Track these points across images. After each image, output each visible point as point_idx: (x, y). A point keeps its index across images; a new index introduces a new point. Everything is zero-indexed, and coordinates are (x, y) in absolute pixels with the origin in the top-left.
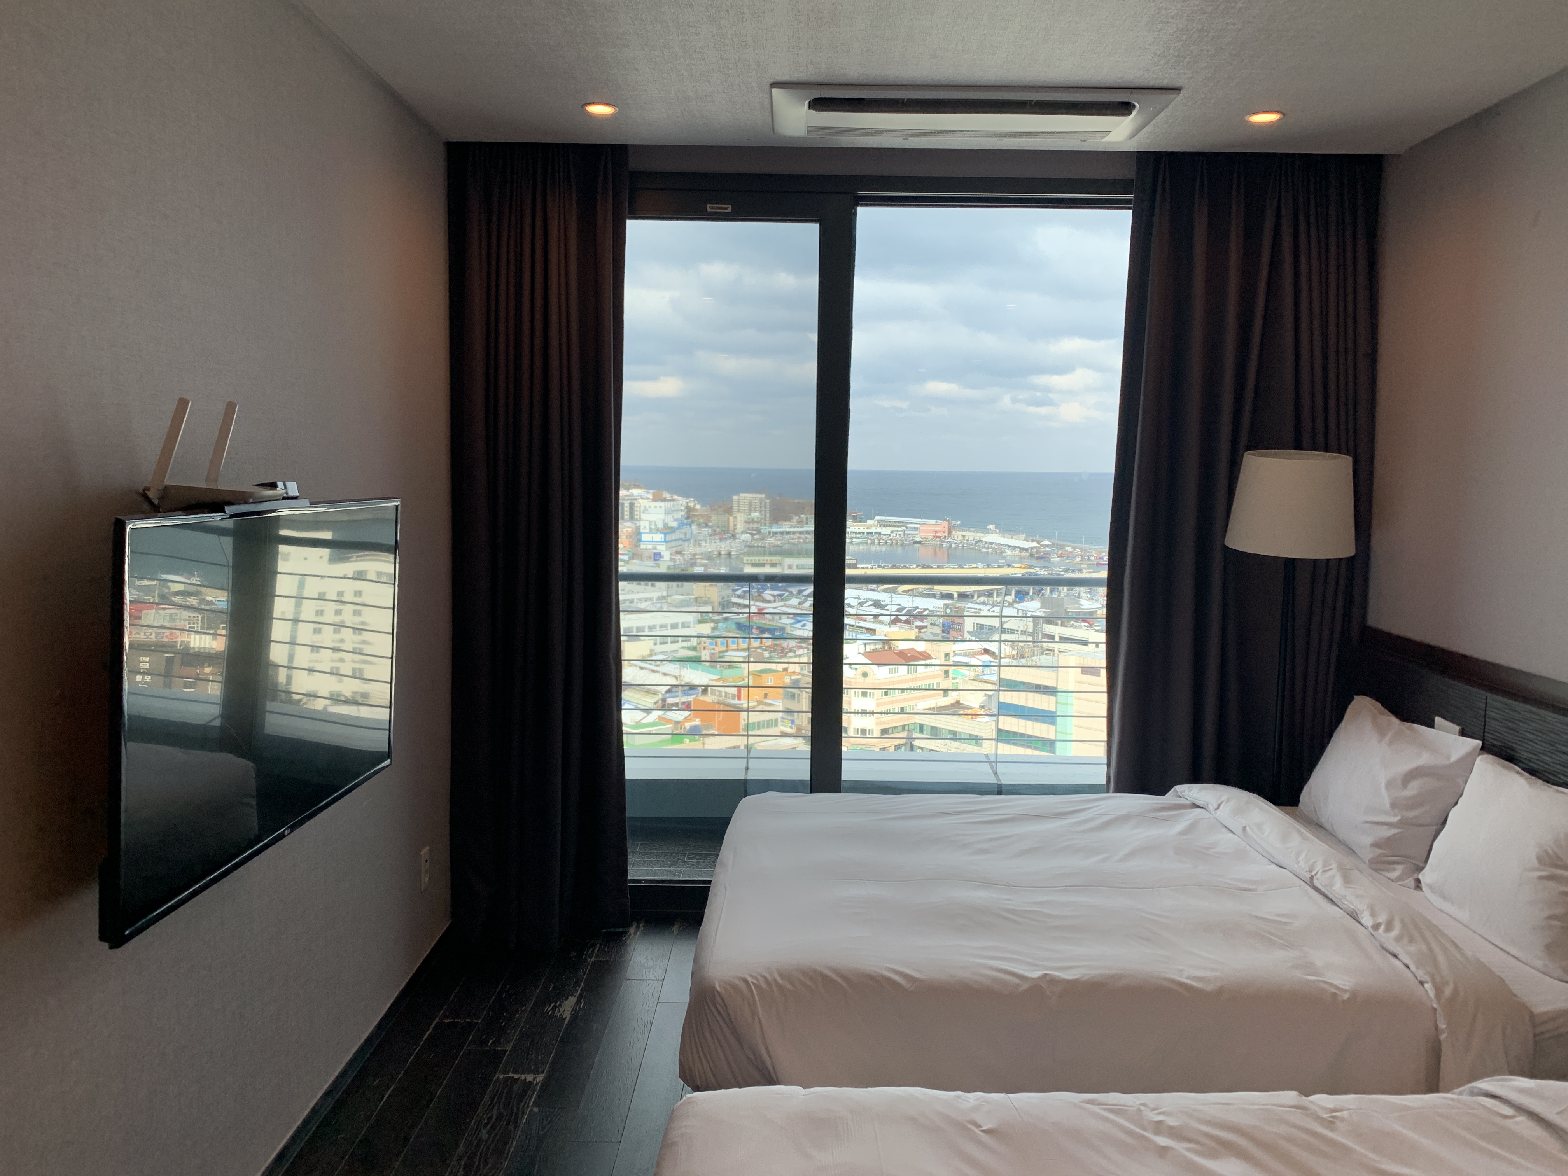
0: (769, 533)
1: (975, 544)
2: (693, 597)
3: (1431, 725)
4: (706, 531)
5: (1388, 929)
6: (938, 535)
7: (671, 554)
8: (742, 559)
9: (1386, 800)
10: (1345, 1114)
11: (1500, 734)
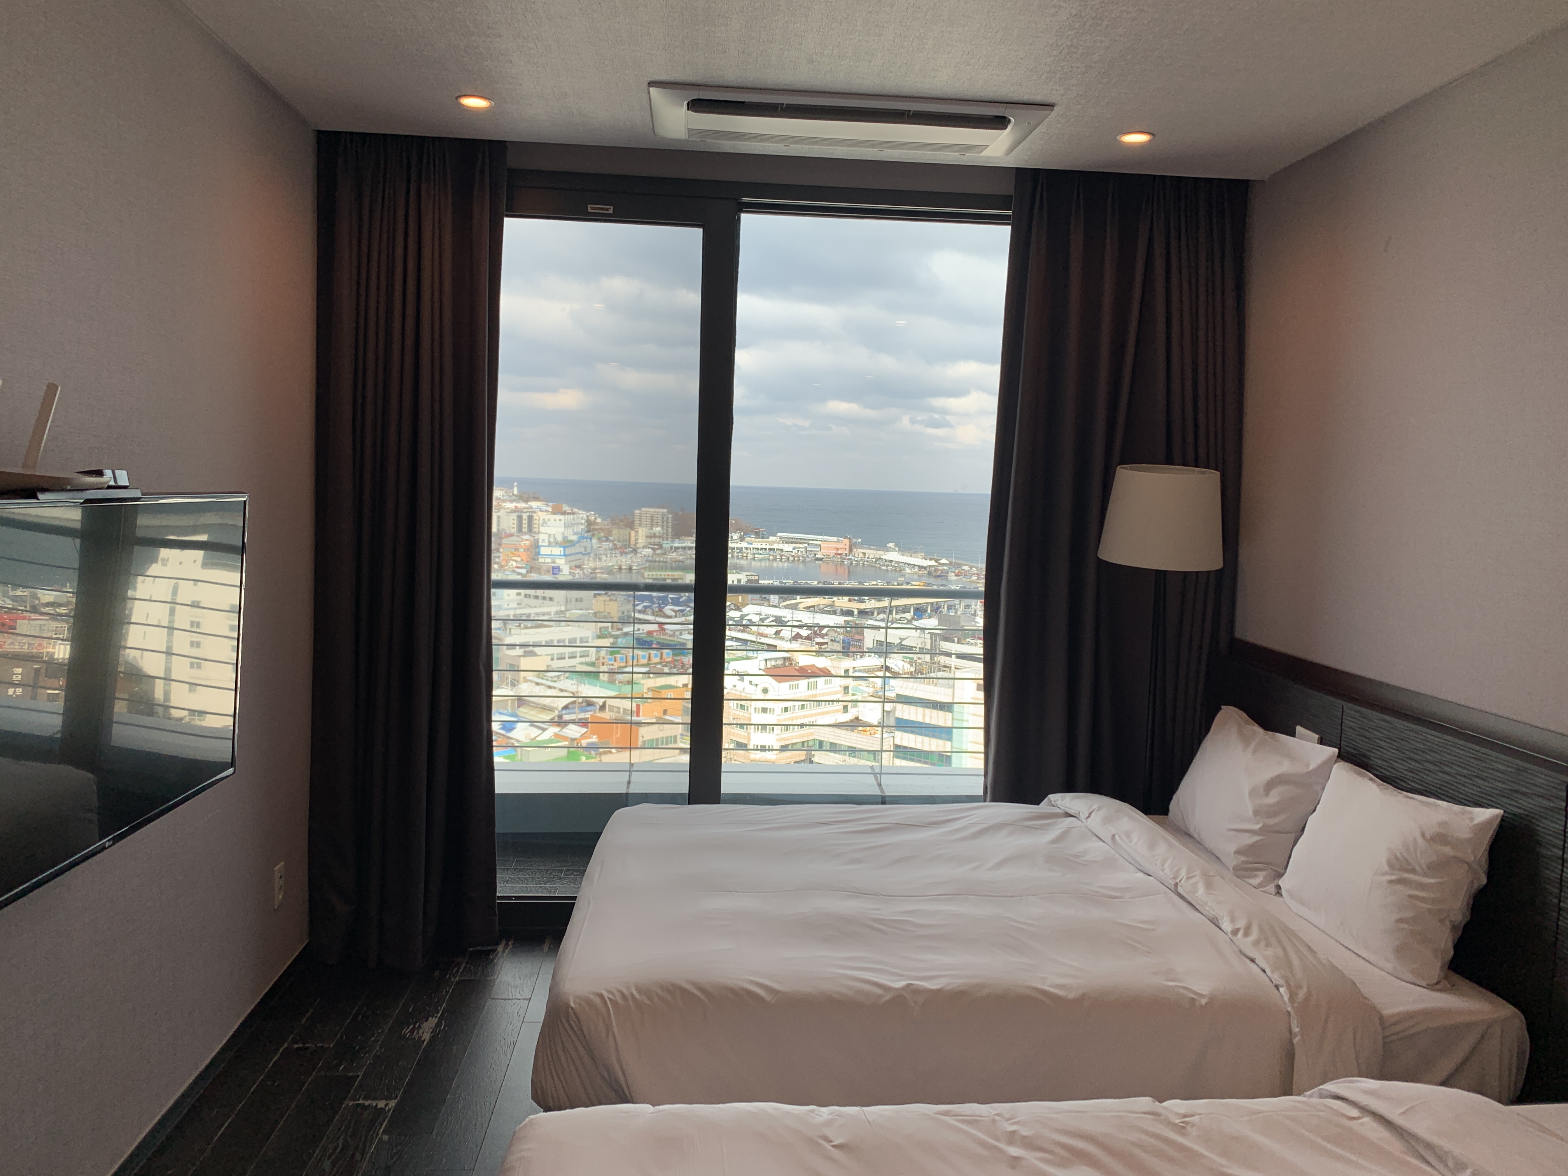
0: (671, 548)
1: (876, 562)
2: (592, 611)
3: (1293, 734)
4: (606, 545)
5: (1247, 934)
6: (839, 552)
7: (571, 568)
8: (643, 574)
9: (1249, 808)
10: (1196, 1119)
11: (1355, 741)
